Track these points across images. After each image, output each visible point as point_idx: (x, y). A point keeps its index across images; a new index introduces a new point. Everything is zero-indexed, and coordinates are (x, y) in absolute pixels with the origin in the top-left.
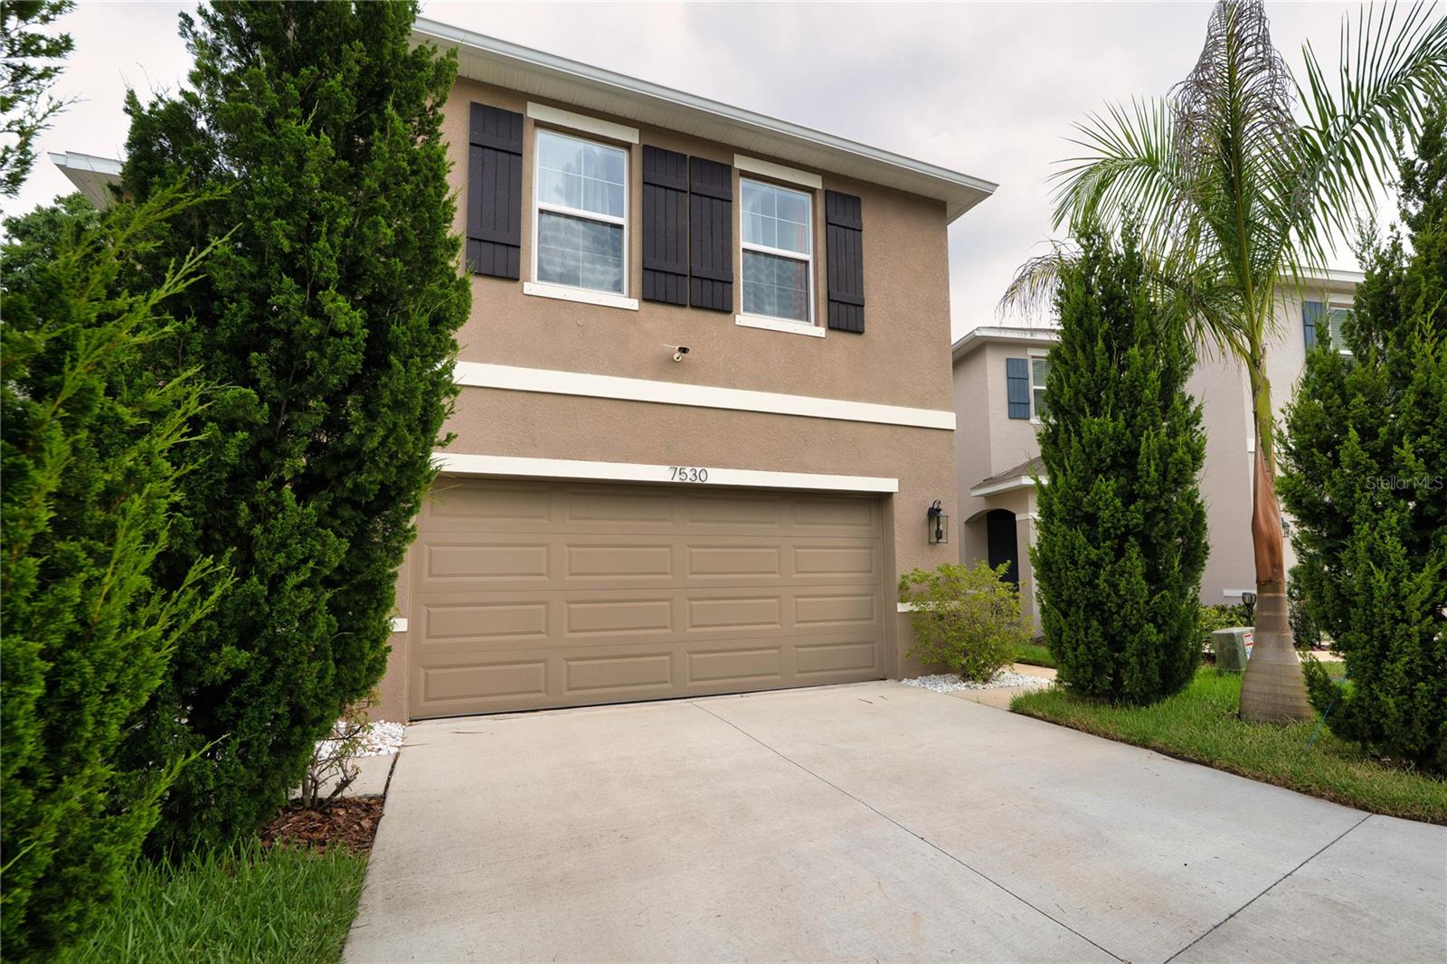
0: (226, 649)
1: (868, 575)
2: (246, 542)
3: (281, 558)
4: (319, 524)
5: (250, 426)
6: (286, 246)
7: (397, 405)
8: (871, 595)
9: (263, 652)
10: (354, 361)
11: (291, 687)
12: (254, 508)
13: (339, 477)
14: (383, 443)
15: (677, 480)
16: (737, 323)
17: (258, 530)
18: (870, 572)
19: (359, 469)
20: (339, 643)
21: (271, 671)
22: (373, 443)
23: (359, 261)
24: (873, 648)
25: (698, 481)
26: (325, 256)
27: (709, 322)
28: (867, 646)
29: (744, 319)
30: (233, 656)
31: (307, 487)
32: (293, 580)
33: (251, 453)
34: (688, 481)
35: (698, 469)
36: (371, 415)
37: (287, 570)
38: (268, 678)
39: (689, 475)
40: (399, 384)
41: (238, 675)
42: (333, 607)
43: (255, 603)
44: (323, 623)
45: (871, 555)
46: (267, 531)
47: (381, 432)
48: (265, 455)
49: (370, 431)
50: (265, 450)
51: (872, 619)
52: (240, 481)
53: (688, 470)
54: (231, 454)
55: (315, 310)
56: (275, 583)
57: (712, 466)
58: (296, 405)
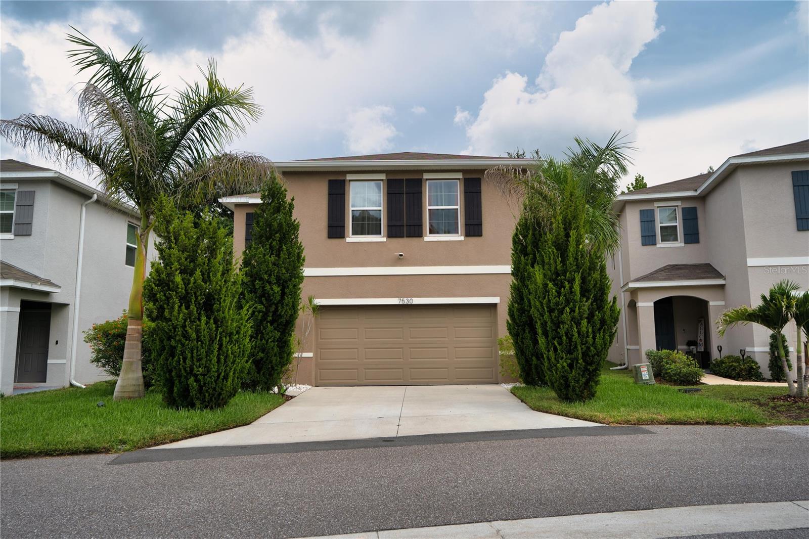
0: (260, 353)
1: (490, 339)
2: (262, 334)
3: (268, 336)
4: (274, 330)
5: (263, 312)
6: (267, 279)
7: (287, 305)
8: (492, 347)
9: (266, 354)
10: (278, 298)
11: (271, 362)
12: (263, 327)
13: (278, 319)
14: (285, 313)
15: (401, 303)
16: (425, 240)
17: (264, 331)
18: (491, 337)
19: (281, 318)
20: (280, 353)
21: (268, 358)
22: (283, 313)
23: (279, 276)
24: (492, 370)
25: (409, 303)
26: (273, 279)
27: (414, 241)
28: (489, 369)
29: (429, 238)
30: (261, 355)
31: (272, 323)
32: (270, 340)
33: (263, 316)
34: (405, 303)
35: (409, 299)
36: (283, 307)
37: (269, 339)
38: (267, 360)
39: (406, 301)
40: (286, 301)
41: (262, 358)
42: (278, 346)
43: (264, 345)
44: (276, 349)
45: (491, 330)
46: (266, 331)
47: (284, 311)
48: (266, 316)
49: (282, 311)
50: (265, 315)
51: (492, 358)
52: (261, 321)
53: (405, 299)
54: (259, 318)
55: (272, 289)
56: (267, 341)
57: (415, 297)
58: (270, 306)
